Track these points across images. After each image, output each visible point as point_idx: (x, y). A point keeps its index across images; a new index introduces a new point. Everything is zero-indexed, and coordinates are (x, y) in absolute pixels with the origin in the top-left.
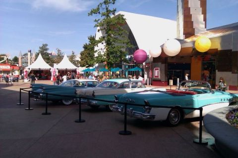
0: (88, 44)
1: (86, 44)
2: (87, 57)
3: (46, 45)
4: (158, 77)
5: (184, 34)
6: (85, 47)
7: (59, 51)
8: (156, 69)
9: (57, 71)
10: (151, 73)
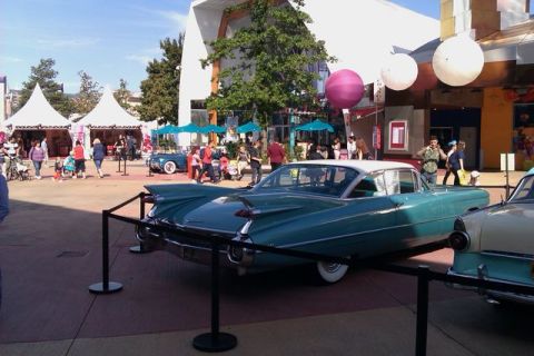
0: (160, 61)
1: (155, 61)
2: (162, 94)
3: (51, 62)
4: (401, 145)
5: (473, 27)
6: (154, 70)
7: (85, 77)
8: (394, 125)
9: (87, 131)
10: (379, 136)
